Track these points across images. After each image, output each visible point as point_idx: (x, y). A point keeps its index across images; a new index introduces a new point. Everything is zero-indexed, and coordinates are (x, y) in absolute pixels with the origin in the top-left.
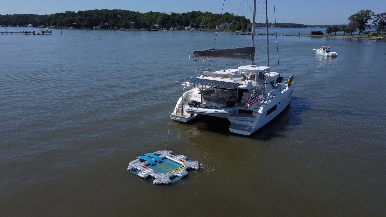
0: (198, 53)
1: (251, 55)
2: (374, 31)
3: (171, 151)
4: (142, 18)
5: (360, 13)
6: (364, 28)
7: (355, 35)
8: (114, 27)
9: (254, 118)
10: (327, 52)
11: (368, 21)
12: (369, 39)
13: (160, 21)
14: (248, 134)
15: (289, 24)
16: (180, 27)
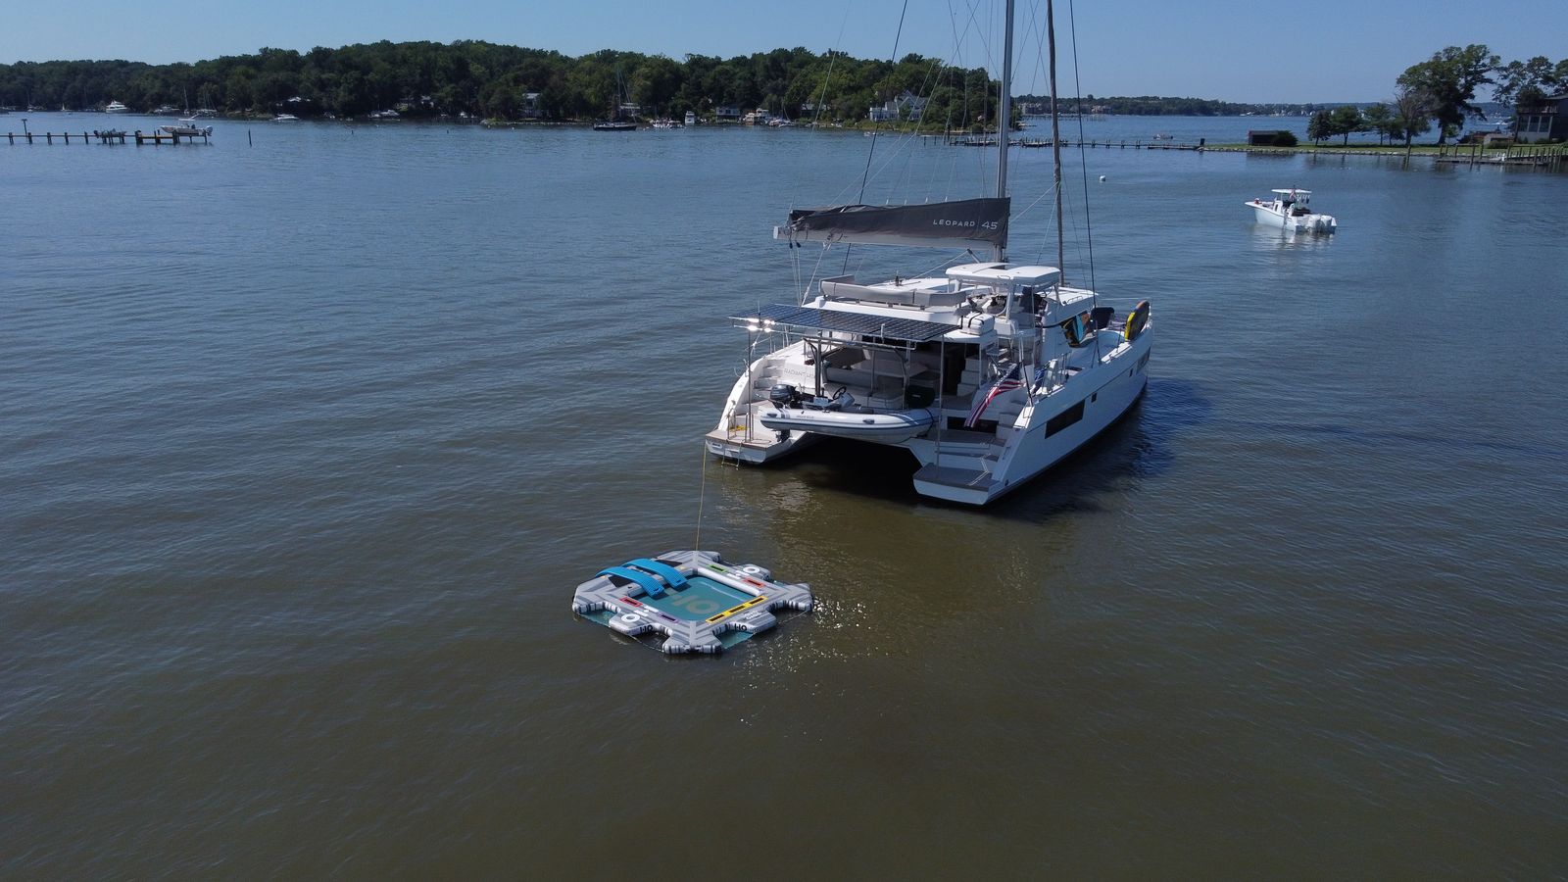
0: (806, 220)
1: (994, 225)
2: (1498, 131)
3: (715, 554)
4: (570, 76)
5: (1444, 59)
6: (1461, 117)
7: (1422, 146)
8: (457, 113)
9: (1003, 445)
10: (1298, 213)
11: (1477, 90)
12: (1477, 163)
13: (645, 89)
14: (980, 498)
15: (1164, 98)
16: (723, 114)
